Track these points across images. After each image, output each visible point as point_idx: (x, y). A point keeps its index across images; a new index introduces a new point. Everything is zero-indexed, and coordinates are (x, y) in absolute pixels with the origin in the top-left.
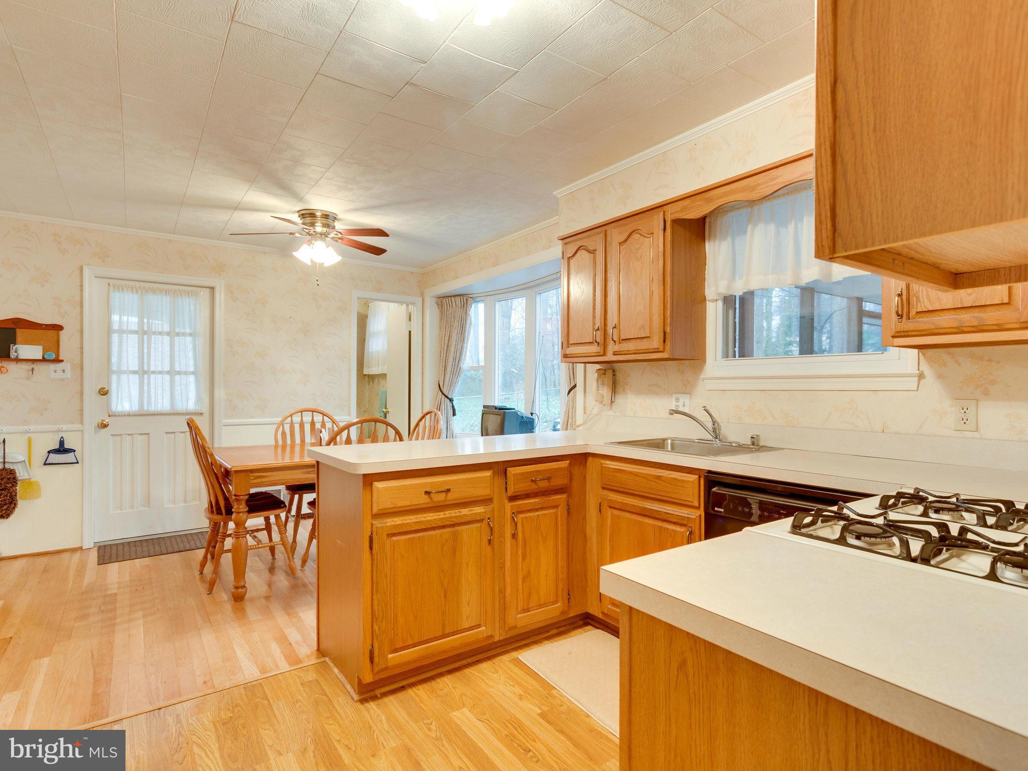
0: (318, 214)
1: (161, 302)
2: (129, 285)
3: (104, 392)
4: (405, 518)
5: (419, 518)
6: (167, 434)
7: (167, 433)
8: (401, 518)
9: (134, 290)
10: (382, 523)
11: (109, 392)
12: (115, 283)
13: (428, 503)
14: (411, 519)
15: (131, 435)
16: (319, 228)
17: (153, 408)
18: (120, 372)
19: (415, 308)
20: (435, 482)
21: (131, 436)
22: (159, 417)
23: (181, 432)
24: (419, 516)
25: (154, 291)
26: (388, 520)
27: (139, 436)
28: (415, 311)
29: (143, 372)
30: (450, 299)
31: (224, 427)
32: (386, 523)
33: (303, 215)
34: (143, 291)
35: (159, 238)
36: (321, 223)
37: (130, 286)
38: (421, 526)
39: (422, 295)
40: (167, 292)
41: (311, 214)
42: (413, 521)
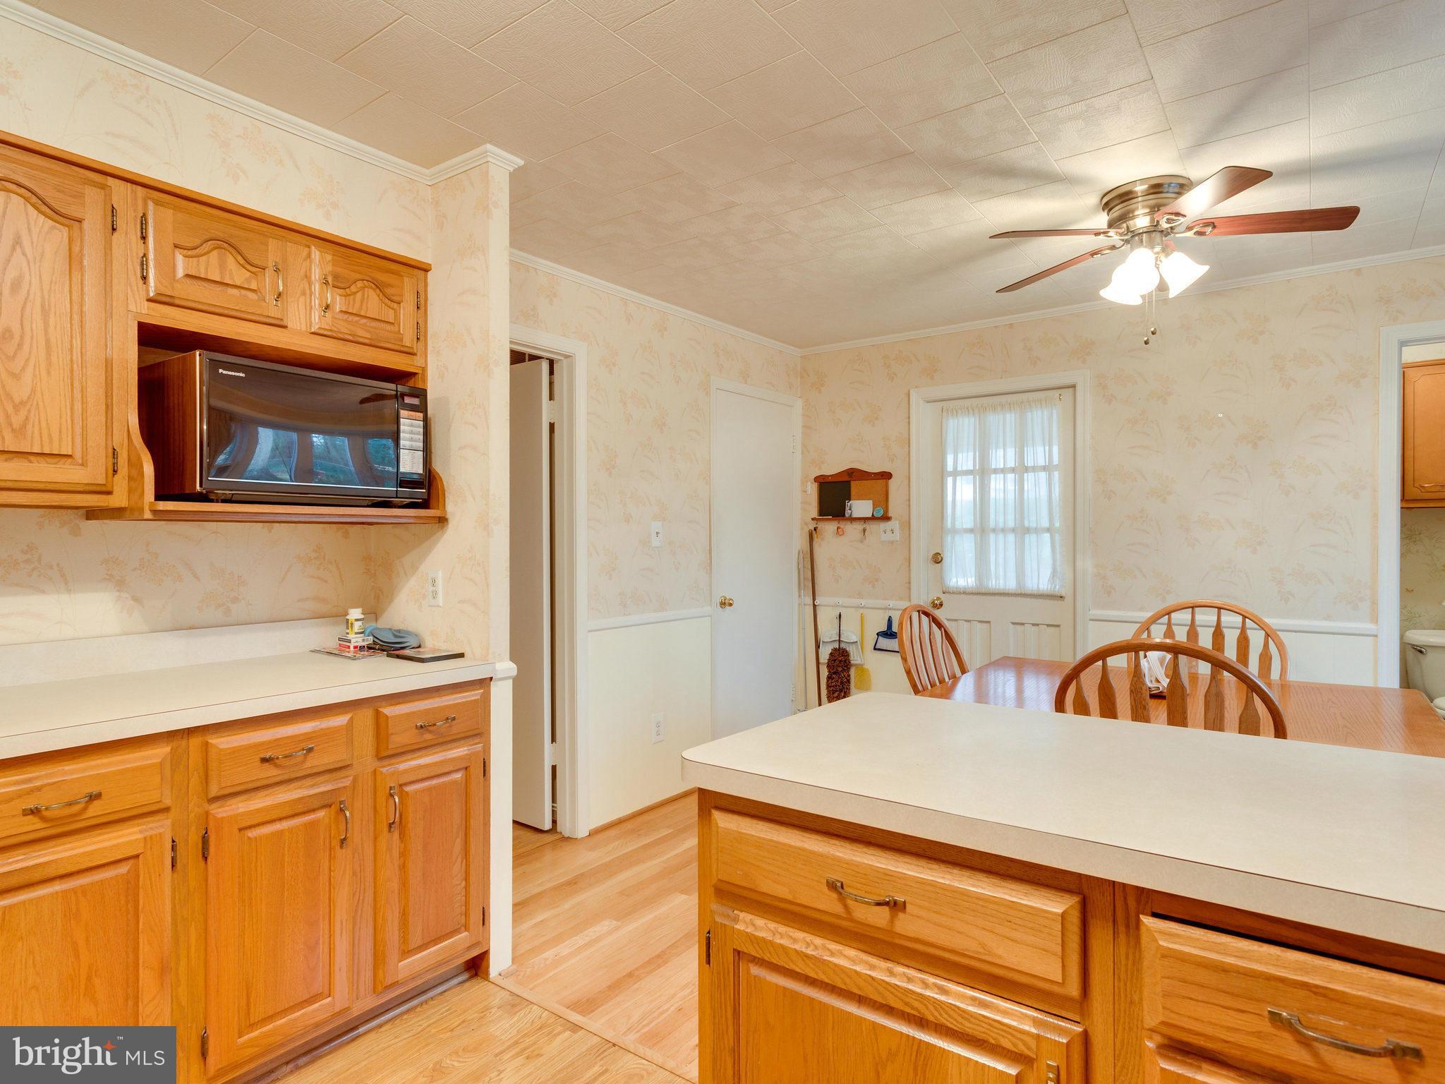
0: (1140, 188)
1: (1003, 422)
3: (937, 559)
4: (782, 929)
5: (816, 948)
6: (1015, 626)
7: (1013, 623)
8: (772, 925)
9: (971, 411)
10: (728, 916)
11: (943, 561)
12: (947, 405)
13: (838, 916)
14: (795, 941)
15: (969, 621)
16: (1141, 221)
18: (954, 531)
20: (858, 865)
21: (969, 623)
22: (1002, 598)
23: (1033, 625)
24: (818, 941)
25: (994, 408)
26: (742, 915)
27: (979, 624)
29: (982, 530)
31: (1091, 622)
32: (736, 920)
33: (1107, 204)
35: (996, 327)
36: (1144, 207)
37: (966, 406)
38: (816, 973)
40: (1011, 406)
41: (1120, 196)
42: (797, 947)
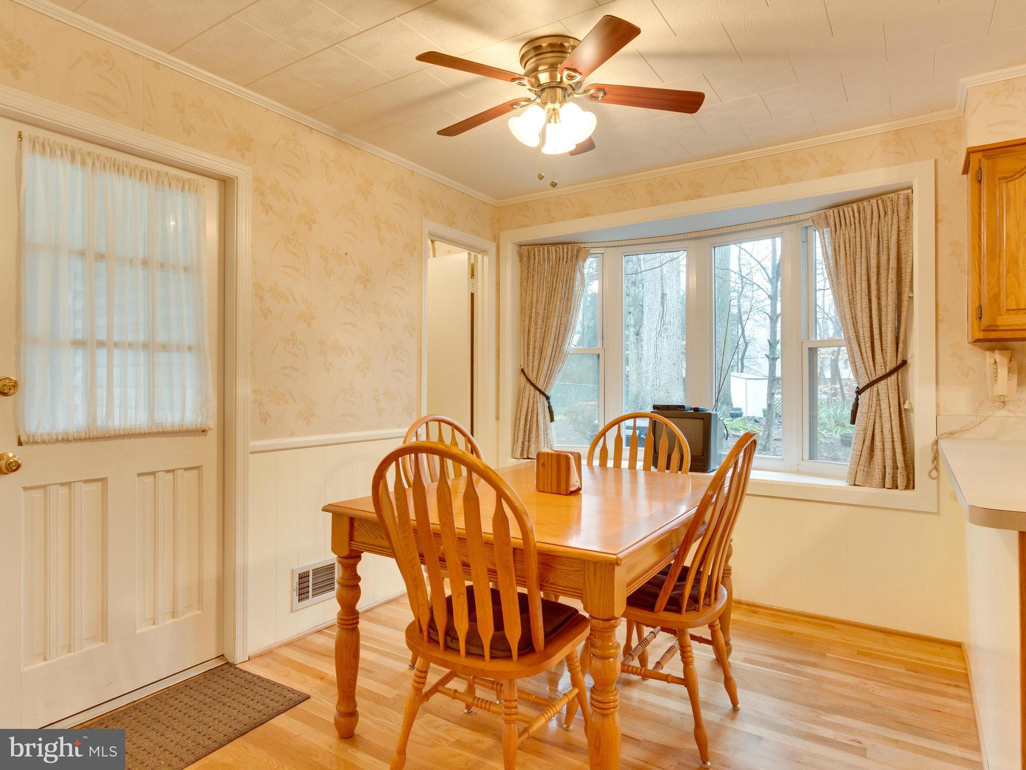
2: (66, 146)
6: (142, 477)
7: (140, 475)
9: (78, 158)
11: (18, 390)
15: (69, 484)
17: (117, 423)
19: (486, 258)
25: (119, 168)
28: (485, 264)
30: (546, 248)
34: (97, 164)
37: (69, 148)
39: (496, 239)
40: (144, 175)
